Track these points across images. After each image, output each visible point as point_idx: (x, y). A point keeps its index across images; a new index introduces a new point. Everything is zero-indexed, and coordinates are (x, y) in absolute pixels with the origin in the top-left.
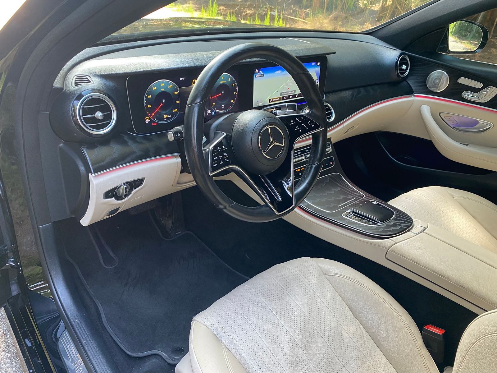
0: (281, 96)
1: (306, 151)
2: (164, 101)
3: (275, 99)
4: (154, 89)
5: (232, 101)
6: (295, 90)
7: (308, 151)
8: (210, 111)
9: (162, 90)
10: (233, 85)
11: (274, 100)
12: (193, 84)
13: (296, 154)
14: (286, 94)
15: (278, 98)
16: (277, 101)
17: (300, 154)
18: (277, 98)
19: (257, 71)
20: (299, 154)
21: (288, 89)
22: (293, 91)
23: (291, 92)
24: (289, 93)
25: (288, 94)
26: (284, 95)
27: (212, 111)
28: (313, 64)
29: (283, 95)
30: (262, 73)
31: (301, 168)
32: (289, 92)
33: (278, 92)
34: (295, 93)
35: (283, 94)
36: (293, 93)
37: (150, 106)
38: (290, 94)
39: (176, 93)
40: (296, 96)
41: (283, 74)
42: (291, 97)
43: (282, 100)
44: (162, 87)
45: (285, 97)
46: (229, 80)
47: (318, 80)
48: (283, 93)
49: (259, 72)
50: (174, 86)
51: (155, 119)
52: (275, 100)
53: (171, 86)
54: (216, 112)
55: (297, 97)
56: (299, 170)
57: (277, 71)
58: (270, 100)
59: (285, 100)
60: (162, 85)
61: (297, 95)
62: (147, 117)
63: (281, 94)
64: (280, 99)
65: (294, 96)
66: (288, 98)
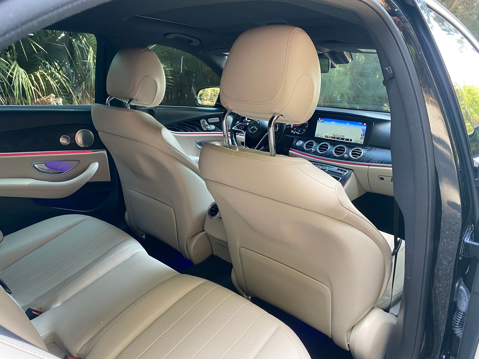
0: (334, 136)
5: (304, 130)
8: (293, 131)
10: (306, 123)
11: (328, 137)
14: (337, 136)
16: (330, 138)
19: (320, 119)
21: (339, 133)
27: (294, 132)
28: (360, 123)
30: (323, 121)
32: (340, 135)
33: (331, 133)
34: (344, 137)
36: (342, 137)
42: (340, 139)
47: (364, 134)
48: (335, 134)
49: (321, 119)
54: (295, 133)
55: (345, 140)
57: (332, 121)
58: (326, 136)
59: (336, 139)
63: (333, 135)
64: (332, 138)
65: (343, 139)
66: (339, 138)
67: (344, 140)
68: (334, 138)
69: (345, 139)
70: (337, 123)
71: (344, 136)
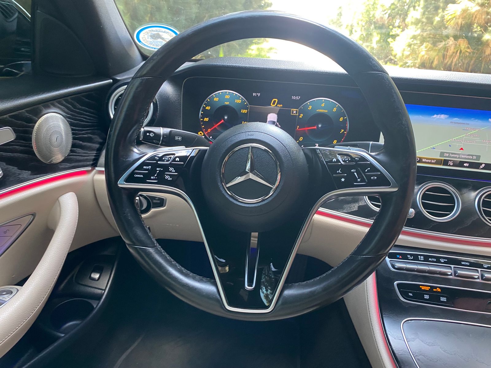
0: (443, 158)
1: (463, 263)
2: (226, 118)
3: (427, 159)
4: (216, 99)
5: (335, 142)
6: (480, 156)
7: (467, 264)
9: (225, 103)
10: (341, 119)
11: (424, 160)
12: (271, 104)
13: (435, 260)
14: (456, 158)
15: (434, 159)
16: (431, 163)
17: (445, 263)
18: (431, 159)
20: (442, 261)
21: (462, 149)
22: (472, 156)
23: (467, 157)
24: (463, 157)
25: (459, 158)
26: (449, 157)
29: (446, 157)
31: (436, 288)
32: (464, 155)
33: (435, 150)
34: (478, 159)
35: (448, 155)
36: (472, 159)
37: (206, 119)
38: (466, 158)
39: (245, 111)
40: (481, 167)
41: (451, 122)
42: (465, 164)
43: (443, 165)
44: (227, 100)
45: (451, 161)
46: (335, 110)
48: (447, 153)
50: (243, 102)
51: (211, 137)
52: (427, 161)
53: (239, 101)
55: (482, 169)
56: (428, 288)
57: (438, 114)
59: (450, 165)
60: (227, 97)
61: (483, 165)
62: (201, 132)
63: (442, 154)
64: (438, 162)
65: (477, 165)
66: (461, 164)
67: (478, 168)
68: (446, 162)
69: (481, 164)
70: (456, 119)
71: (478, 157)
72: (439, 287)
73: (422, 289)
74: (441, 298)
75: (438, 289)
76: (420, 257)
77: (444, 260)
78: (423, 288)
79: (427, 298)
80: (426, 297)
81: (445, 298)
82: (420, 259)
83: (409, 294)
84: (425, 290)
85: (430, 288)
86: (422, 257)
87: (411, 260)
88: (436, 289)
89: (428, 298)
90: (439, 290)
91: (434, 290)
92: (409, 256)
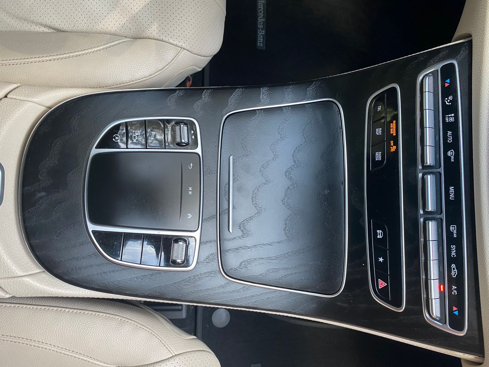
1: (452, 189)
7: (452, 196)
13: (450, 140)
17: (447, 158)
20: (449, 153)
31: (396, 144)
56: (393, 132)
72: (397, 149)
73: (391, 124)
74: (380, 153)
75: (395, 147)
76: (451, 117)
77: (452, 157)
78: (393, 125)
79: (377, 132)
80: (379, 131)
81: (380, 158)
82: (449, 117)
83: (380, 107)
84: (389, 128)
85: (394, 135)
86: (452, 120)
87: (444, 103)
88: (394, 145)
89: (378, 134)
90: (393, 149)
91: (392, 142)
92: (451, 98)
